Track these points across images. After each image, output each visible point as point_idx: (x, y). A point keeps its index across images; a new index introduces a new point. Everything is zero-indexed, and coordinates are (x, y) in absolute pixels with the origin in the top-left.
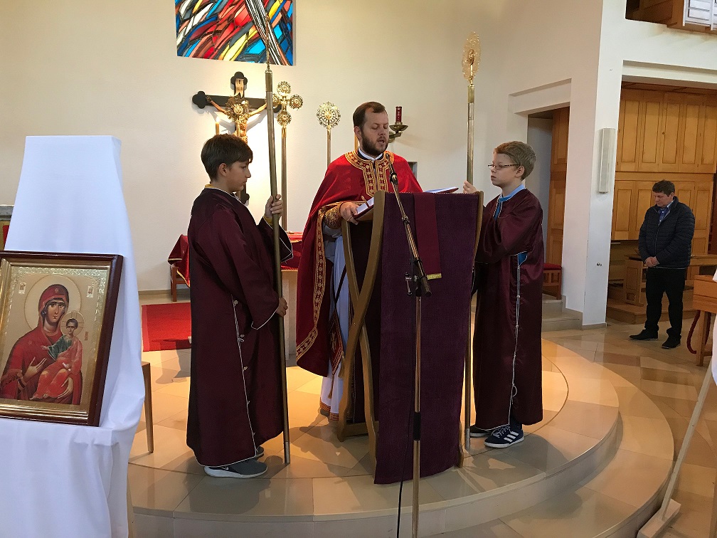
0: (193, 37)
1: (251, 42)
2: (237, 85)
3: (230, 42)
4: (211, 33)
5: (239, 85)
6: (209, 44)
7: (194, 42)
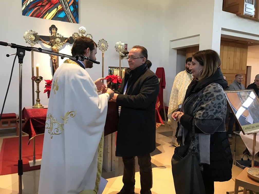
0: (30, 7)
1: (59, 12)
2: (53, 31)
3: (49, 11)
4: (39, 6)
5: (54, 31)
6: (39, 11)
7: (30, 9)
